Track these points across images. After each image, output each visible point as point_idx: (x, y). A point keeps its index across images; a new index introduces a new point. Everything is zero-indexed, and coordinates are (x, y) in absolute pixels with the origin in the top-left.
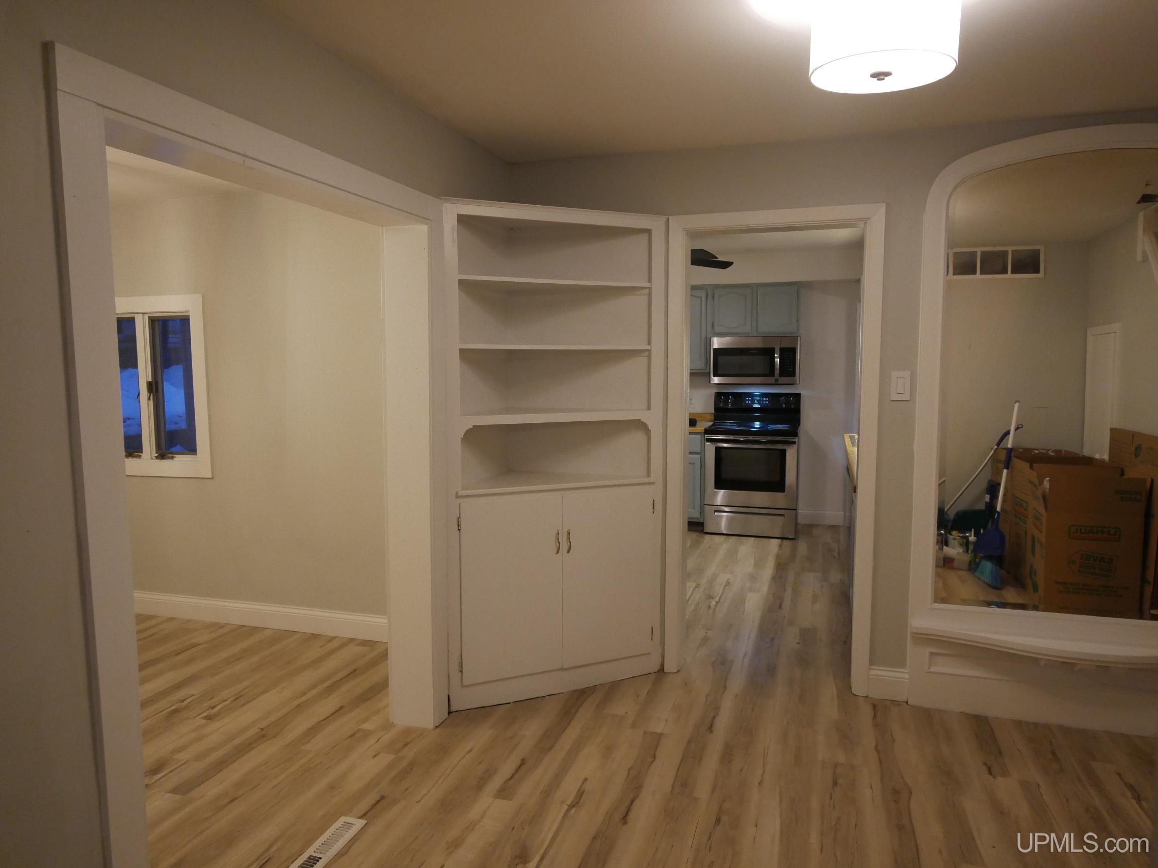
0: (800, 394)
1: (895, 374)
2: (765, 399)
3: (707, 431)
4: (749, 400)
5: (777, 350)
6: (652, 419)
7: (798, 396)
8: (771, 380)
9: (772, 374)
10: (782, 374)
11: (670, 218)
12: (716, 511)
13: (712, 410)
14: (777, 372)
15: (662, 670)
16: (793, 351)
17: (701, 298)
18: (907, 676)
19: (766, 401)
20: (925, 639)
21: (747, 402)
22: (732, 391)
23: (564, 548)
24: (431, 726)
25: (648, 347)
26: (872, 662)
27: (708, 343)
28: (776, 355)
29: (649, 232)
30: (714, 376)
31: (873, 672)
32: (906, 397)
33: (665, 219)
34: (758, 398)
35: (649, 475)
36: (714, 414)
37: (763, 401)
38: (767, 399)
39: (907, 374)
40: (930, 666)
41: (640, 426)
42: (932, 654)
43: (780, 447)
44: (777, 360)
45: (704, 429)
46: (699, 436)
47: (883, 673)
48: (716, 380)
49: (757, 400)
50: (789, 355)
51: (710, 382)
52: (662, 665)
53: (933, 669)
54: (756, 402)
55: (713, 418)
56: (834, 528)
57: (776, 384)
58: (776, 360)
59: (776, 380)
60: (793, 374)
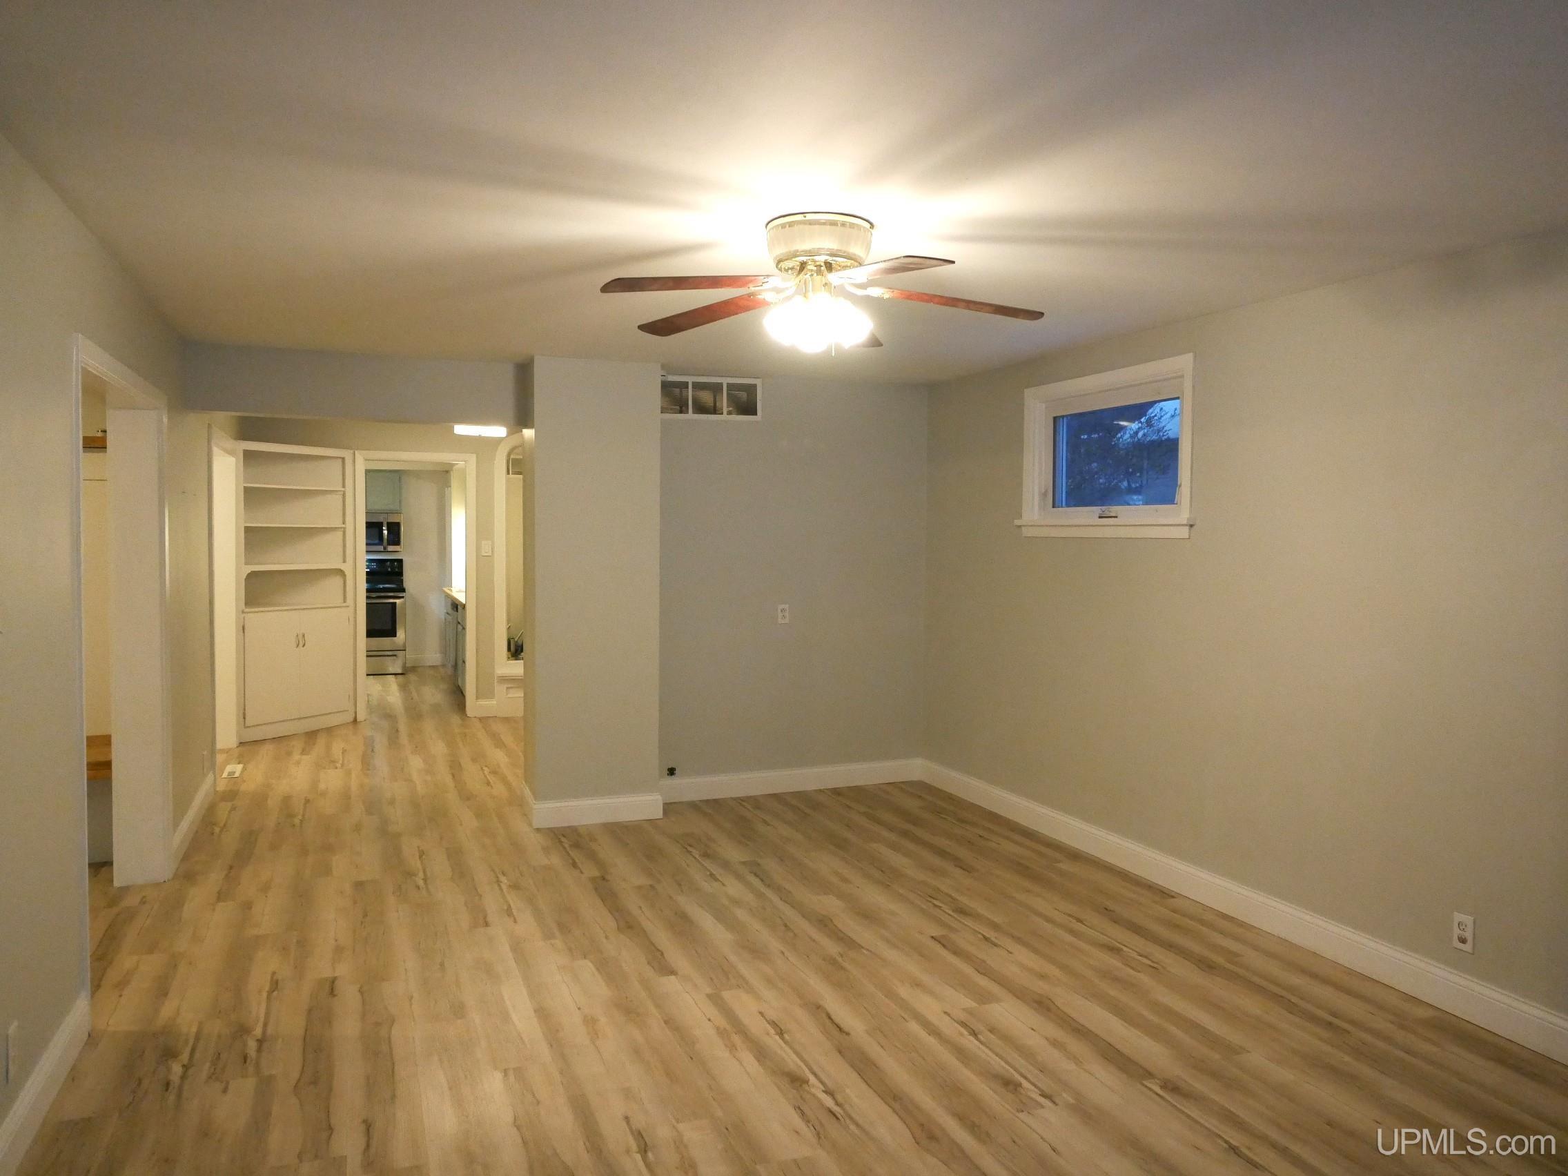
0: (403, 560)
1: (483, 542)
5: (385, 524)
6: (347, 568)
7: (400, 561)
8: (380, 548)
9: (381, 543)
10: (389, 543)
11: (356, 452)
14: (385, 542)
15: (355, 720)
16: (398, 525)
18: (495, 702)
20: (504, 679)
23: (301, 644)
24: (236, 746)
25: (343, 526)
26: (477, 698)
28: (384, 528)
29: (343, 459)
31: (478, 703)
32: (490, 554)
33: (352, 451)
35: (345, 602)
38: (375, 564)
39: (490, 542)
40: (507, 694)
41: (341, 572)
42: (507, 688)
43: (392, 601)
44: (385, 532)
47: (482, 702)
50: (395, 528)
52: (356, 717)
53: (509, 696)
57: (385, 551)
59: (385, 548)
60: (397, 544)
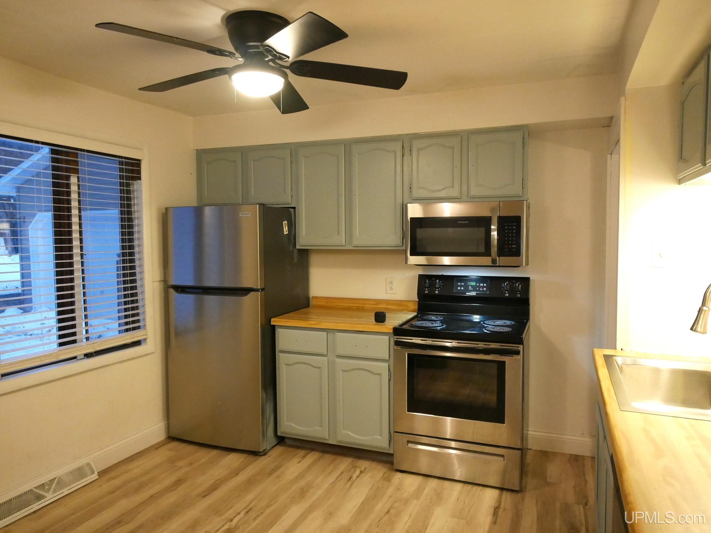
0: (529, 278)
2: (482, 285)
3: (398, 331)
4: (461, 286)
5: (495, 221)
7: (526, 281)
8: (487, 260)
9: (487, 253)
10: (501, 253)
12: (409, 442)
13: (414, 297)
14: (494, 250)
16: (517, 220)
17: (395, 152)
19: (483, 287)
21: (459, 288)
22: (440, 274)
27: (404, 210)
28: (492, 227)
30: (411, 255)
34: (474, 284)
36: (419, 302)
37: (480, 287)
38: (485, 285)
43: (498, 357)
44: (494, 234)
45: (392, 327)
46: (387, 337)
48: (414, 260)
49: (472, 286)
50: (511, 226)
51: (406, 263)
54: (470, 288)
55: (416, 308)
56: (576, 459)
57: (494, 265)
58: (492, 233)
59: (494, 261)
60: (517, 253)
